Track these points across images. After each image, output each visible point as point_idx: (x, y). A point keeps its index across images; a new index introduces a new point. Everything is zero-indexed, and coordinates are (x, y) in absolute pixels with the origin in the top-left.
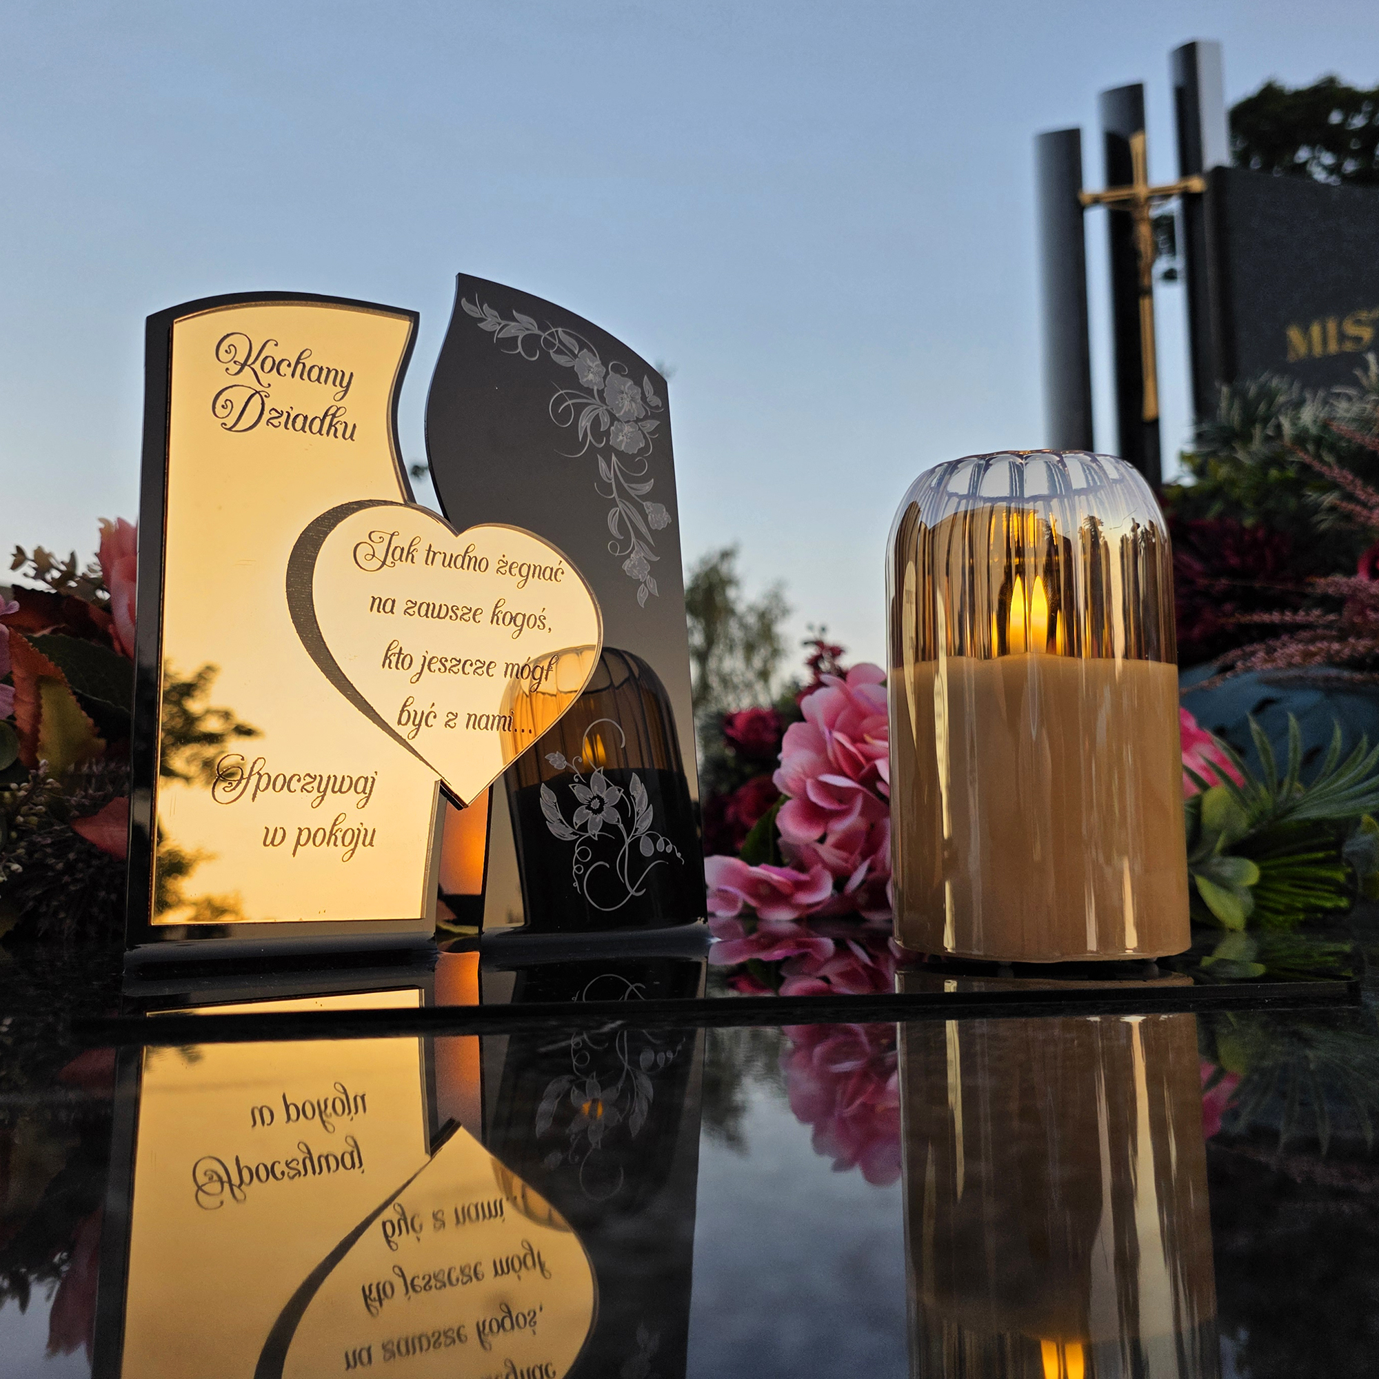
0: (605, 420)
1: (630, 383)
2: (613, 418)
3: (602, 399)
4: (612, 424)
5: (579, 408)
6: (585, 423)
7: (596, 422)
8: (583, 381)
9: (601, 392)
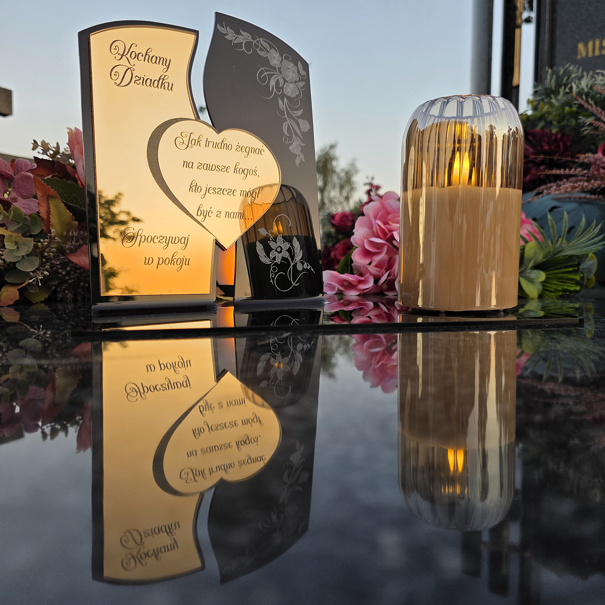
0: (281, 82)
1: (292, 64)
2: (285, 81)
3: (280, 73)
4: (284, 84)
5: (270, 76)
6: (272, 83)
7: (278, 82)
8: (272, 63)
9: (279, 69)
